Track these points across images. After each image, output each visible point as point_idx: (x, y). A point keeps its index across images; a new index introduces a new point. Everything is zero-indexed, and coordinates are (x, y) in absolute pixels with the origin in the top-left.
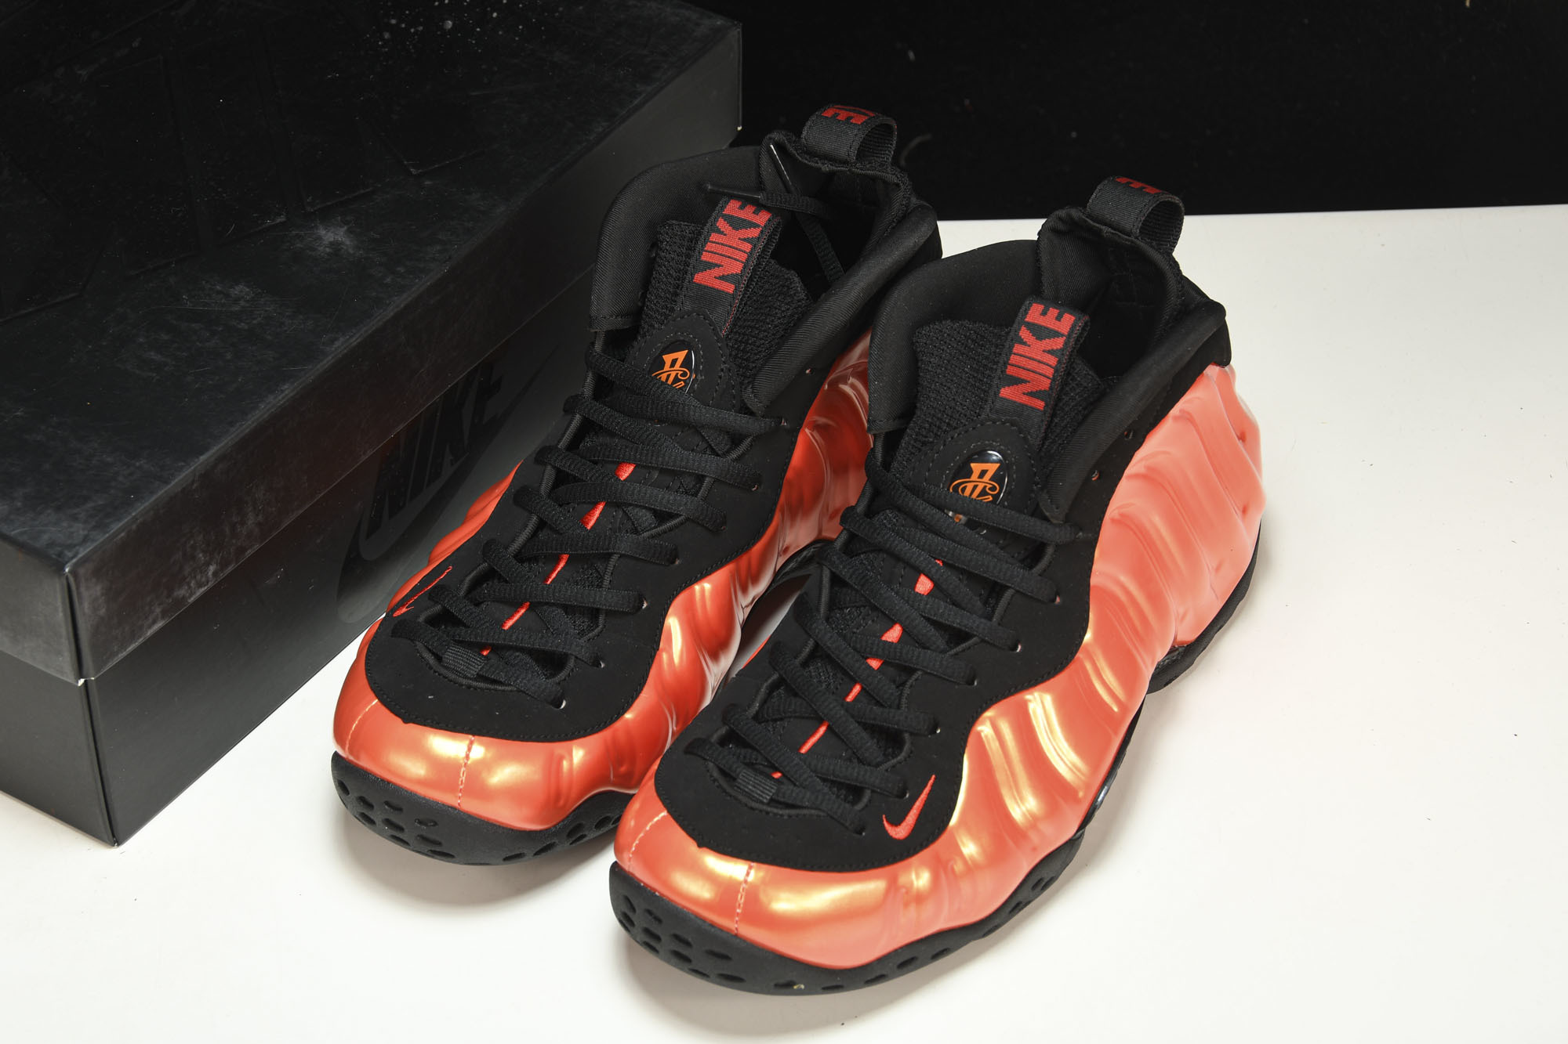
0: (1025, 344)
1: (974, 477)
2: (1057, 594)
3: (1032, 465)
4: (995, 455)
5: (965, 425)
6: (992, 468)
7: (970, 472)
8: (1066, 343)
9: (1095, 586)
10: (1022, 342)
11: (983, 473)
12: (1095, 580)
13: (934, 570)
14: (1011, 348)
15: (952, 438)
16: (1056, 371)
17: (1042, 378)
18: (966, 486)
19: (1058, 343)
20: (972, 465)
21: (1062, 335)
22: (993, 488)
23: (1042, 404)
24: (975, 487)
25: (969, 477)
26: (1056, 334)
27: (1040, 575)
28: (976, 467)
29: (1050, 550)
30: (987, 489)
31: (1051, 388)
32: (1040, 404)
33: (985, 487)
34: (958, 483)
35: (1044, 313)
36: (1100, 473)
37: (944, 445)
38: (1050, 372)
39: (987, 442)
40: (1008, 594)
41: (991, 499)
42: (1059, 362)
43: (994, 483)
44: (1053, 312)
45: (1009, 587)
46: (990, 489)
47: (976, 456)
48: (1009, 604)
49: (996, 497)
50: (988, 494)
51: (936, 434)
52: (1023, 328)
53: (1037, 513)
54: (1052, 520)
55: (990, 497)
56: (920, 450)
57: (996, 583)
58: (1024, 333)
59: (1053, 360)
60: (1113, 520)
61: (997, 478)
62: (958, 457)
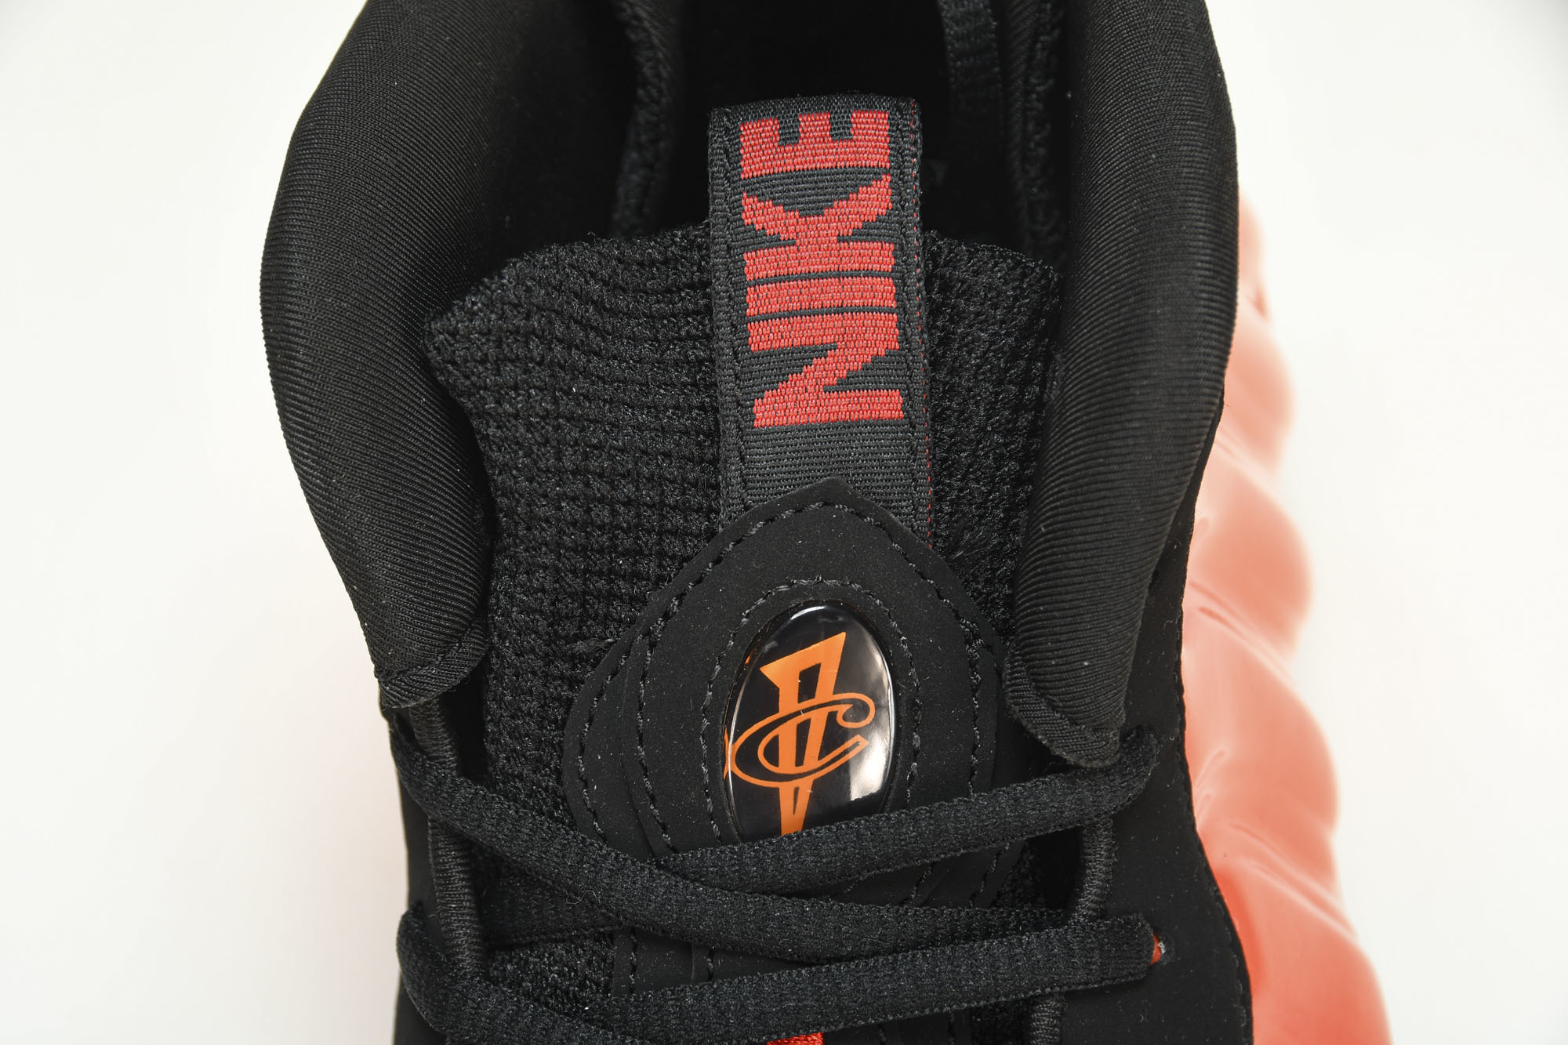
0: (775, 242)
1: (788, 701)
6: (829, 655)
7: (770, 694)
8: (897, 188)
10: (759, 240)
11: (808, 680)
14: (736, 270)
16: (902, 280)
17: (869, 319)
18: (776, 739)
19: (875, 200)
20: (766, 670)
21: (876, 174)
22: (858, 712)
23: (897, 398)
24: (803, 730)
25: (776, 711)
26: (852, 180)
28: (783, 673)
30: (840, 720)
31: (905, 338)
32: (887, 404)
33: (832, 717)
35: (789, 137)
38: (884, 291)
39: (783, 588)
41: (862, 741)
42: (901, 251)
43: (853, 696)
44: (814, 124)
46: (847, 716)
47: (770, 641)
50: (851, 732)
52: (748, 202)
55: (857, 737)
58: (758, 214)
59: (881, 255)
62: (718, 668)
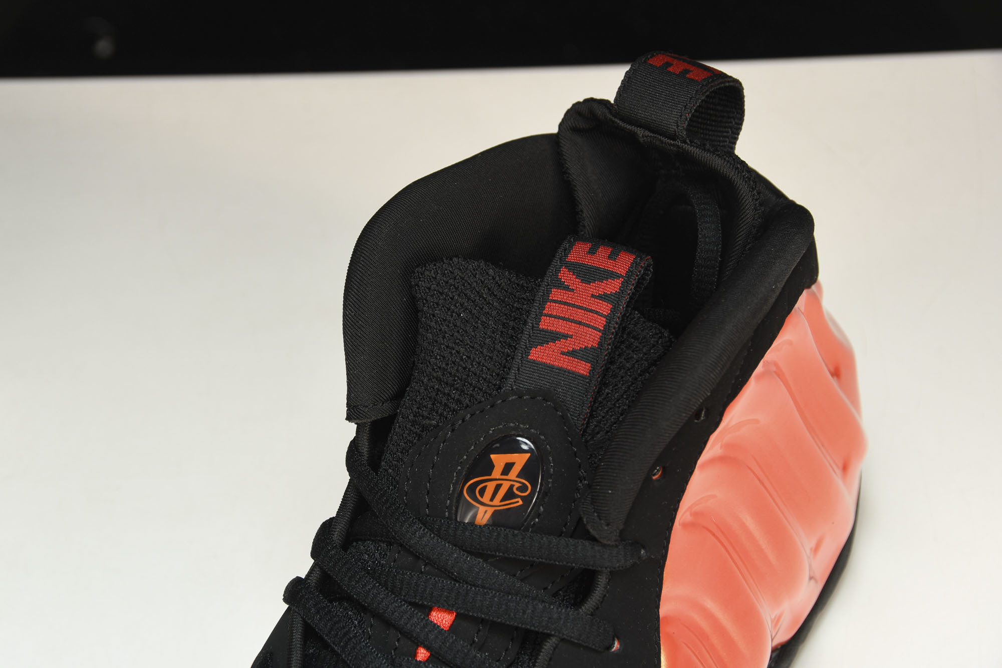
1: (497, 473)
2: (616, 636)
3: (575, 453)
4: (526, 444)
5: (480, 402)
6: (520, 460)
7: (490, 467)
8: (624, 286)
9: (665, 618)
11: (508, 468)
12: (664, 610)
13: (431, 636)
15: (463, 421)
16: (608, 320)
18: (485, 487)
19: (614, 286)
20: (492, 456)
22: (523, 488)
23: (588, 367)
24: (498, 487)
25: (490, 475)
27: (592, 615)
28: (499, 460)
29: (602, 580)
30: (515, 489)
31: (601, 344)
32: (583, 368)
33: (512, 487)
34: (477, 482)
35: (592, 253)
36: (664, 470)
37: (453, 430)
38: (600, 322)
39: (512, 425)
40: (548, 646)
41: (521, 503)
42: (614, 309)
43: (524, 481)
45: (549, 636)
46: (518, 489)
47: (498, 445)
48: (550, 659)
49: (527, 500)
50: (518, 496)
51: (441, 415)
52: (563, 269)
53: (580, 531)
54: (601, 540)
55: (519, 499)
56: (420, 436)
57: (528, 632)
58: (565, 275)
59: (605, 308)
60: (685, 526)
61: (527, 472)
62: (473, 448)
